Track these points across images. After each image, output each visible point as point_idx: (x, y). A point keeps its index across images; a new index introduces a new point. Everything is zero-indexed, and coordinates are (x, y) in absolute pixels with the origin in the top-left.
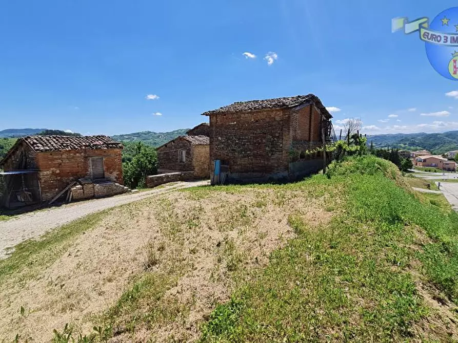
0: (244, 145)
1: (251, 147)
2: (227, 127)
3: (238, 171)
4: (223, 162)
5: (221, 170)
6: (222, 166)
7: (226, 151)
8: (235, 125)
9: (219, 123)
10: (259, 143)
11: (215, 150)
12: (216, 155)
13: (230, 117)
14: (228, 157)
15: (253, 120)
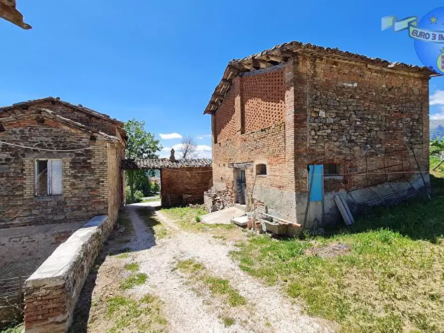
0: (370, 131)
1: (382, 137)
2: (340, 91)
3: (359, 186)
4: (331, 168)
5: (328, 187)
6: (327, 178)
7: (337, 143)
8: (355, 89)
9: (321, 78)
10: (394, 130)
11: (310, 142)
12: (312, 153)
13: (346, 72)
14: (342, 157)
15: (384, 86)
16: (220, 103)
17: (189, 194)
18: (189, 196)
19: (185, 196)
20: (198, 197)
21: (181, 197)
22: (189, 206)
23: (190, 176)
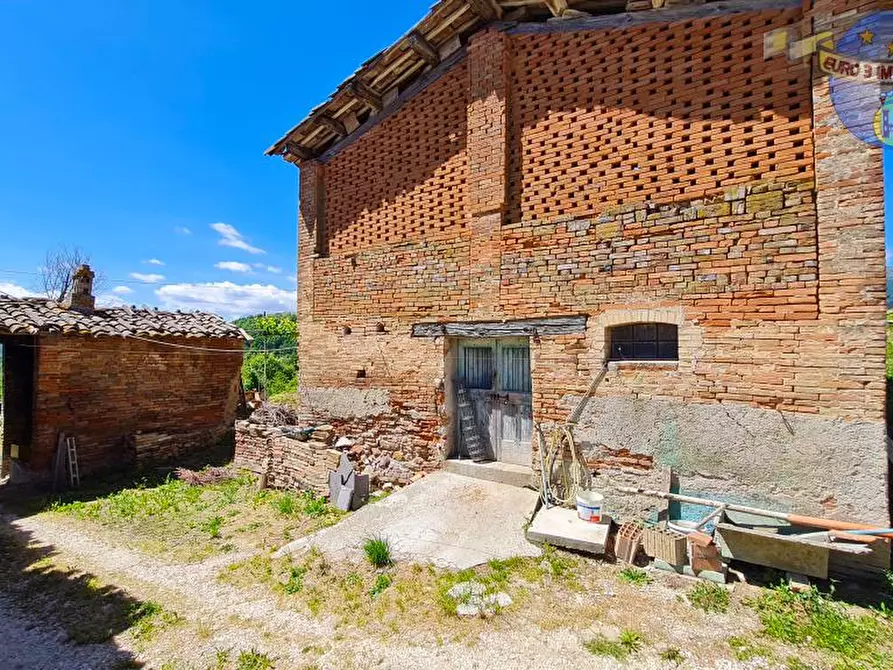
16: (352, 125)
17: (159, 431)
18: (163, 438)
19: (145, 441)
20: (194, 438)
21: (125, 446)
22: (175, 477)
23: (163, 368)
